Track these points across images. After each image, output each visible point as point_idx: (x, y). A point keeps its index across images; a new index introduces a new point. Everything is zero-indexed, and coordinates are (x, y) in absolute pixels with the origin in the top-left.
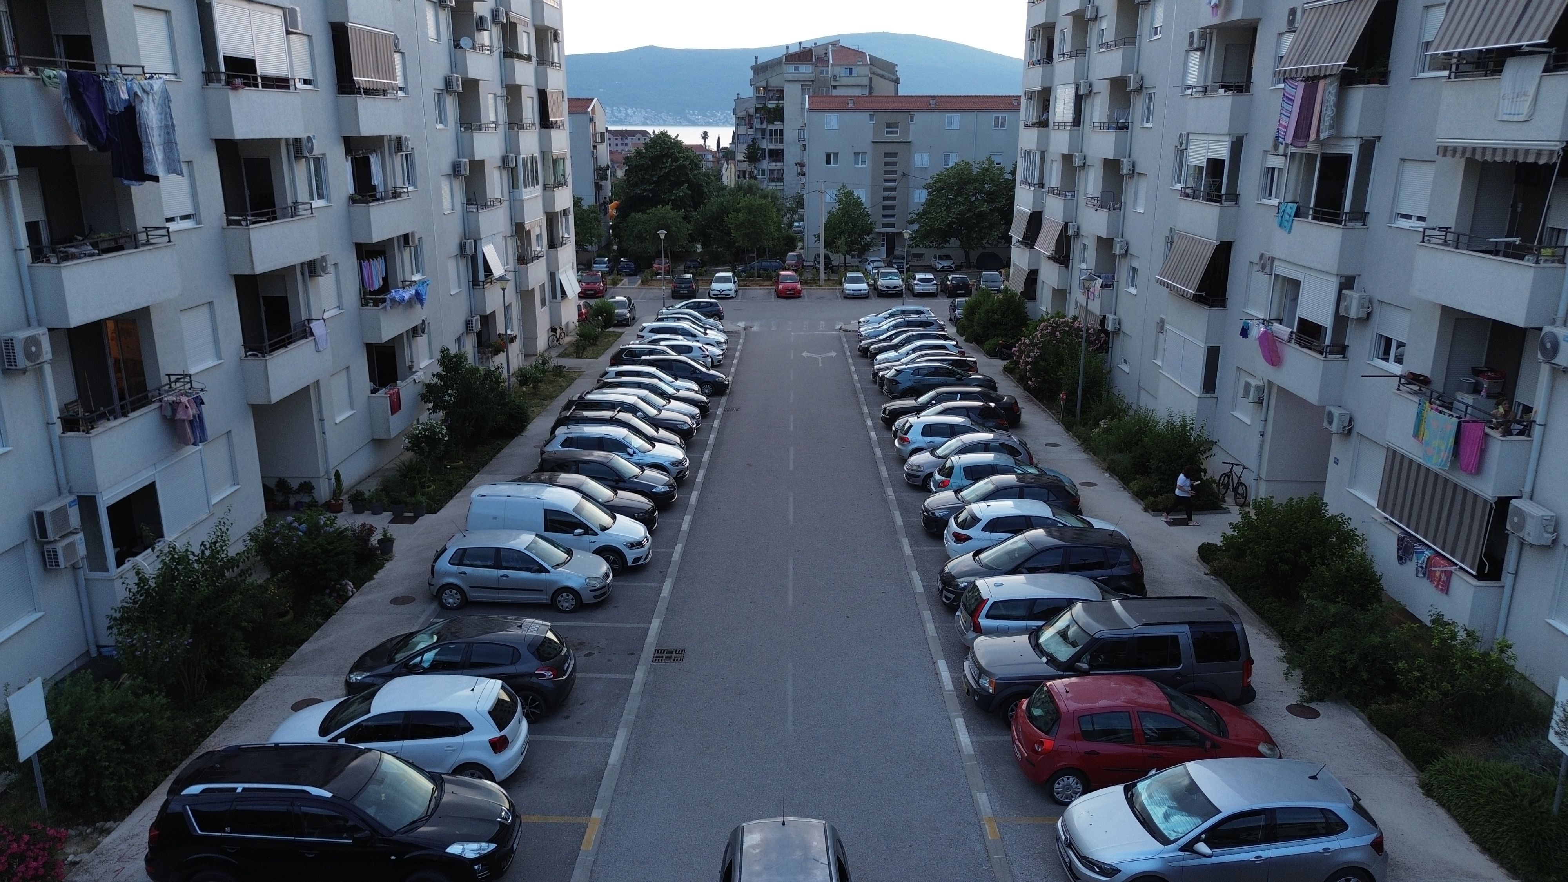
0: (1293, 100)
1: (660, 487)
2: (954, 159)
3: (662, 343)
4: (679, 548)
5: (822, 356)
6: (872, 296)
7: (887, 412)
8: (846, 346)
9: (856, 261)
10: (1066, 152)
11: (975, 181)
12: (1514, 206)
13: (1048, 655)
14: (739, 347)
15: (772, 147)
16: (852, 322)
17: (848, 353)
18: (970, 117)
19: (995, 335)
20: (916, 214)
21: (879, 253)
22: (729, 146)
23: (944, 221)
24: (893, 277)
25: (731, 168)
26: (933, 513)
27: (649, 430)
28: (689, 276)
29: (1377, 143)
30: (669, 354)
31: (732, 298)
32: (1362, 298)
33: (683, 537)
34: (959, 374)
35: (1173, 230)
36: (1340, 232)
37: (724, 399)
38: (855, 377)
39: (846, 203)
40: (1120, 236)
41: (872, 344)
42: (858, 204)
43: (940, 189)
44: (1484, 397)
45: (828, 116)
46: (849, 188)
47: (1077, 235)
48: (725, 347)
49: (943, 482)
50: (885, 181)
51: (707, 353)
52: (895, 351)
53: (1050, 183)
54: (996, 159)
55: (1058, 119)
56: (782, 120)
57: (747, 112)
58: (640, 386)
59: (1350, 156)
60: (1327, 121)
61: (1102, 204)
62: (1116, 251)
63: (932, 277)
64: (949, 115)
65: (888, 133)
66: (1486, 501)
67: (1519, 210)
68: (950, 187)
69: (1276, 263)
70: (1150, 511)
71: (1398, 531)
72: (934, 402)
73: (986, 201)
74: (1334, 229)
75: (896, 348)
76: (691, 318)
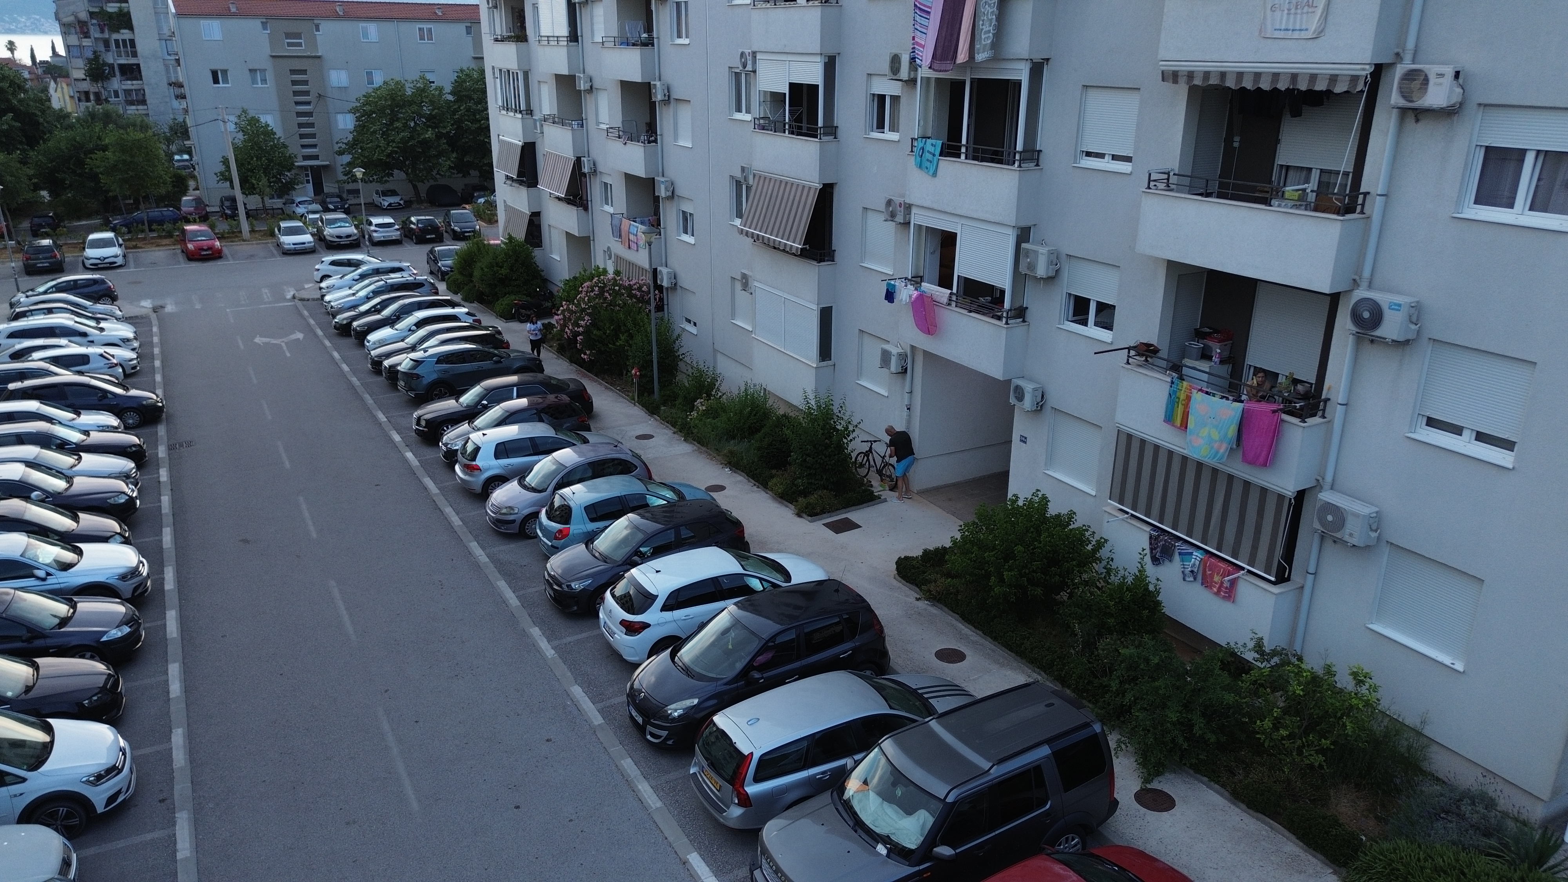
0: (928, 13)
1: (114, 631)
2: (379, 79)
3: (36, 355)
4: (178, 737)
5: (285, 340)
6: (320, 249)
7: (423, 423)
8: (312, 322)
9: (278, 203)
10: (565, 71)
11: (411, 103)
12: (1228, 141)
13: (885, 840)
14: (156, 339)
15: (123, 61)
16: (306, 286)
17: (320, 332)
18: (389, 27)
19: (505, 294)
20: (345, 144)
21: (305, 192)
22: (49, 60)
23: (383, 151)
24: (343, 224)
25: (62, 88)
26: (569, 586)
27: (60, 521)
28: (46, 242)
29: (1045, 66)
30: (56, 374)
31: (120, 266)
32: (1051, 253)
33: (178, 710)
34: (496, 355)
35: (746, 170)
36: (1016, 175)
37: (161, 430)
38: (345, 367)
39: (253, 132)
40: (661, 174)
41: (355, 318)
42: (268, 133)
43: (368, 114)
44: (1218, 363)
45: (204, 23)
46: (252, 113)
47: (595, 172)
48: (136, 344)
49: (560, 531)
50: (297, 103)
51: (115, 361)
52: (392, 327)
53: (541, 110)
54: (430, 77)
55: (545, 30)
56: (131, 28)
57: (76, 17)
58: (20, 439)
59: (1018, 84)
60: (986, 38)
61: (631, 137)
62: (660, 192)
63: (392, 221)
64: (362, 25)
65: (289, 44)
66: (1281, 497)
67: (1236, 145)
68: (381, 111)
69: (914, 210)
70: (804, 515)
71: (1148, 529)
72: (485, 402)
73: (429, 126)
74: (1005, 172)
75: (390, 322)
76: (69, 307)
